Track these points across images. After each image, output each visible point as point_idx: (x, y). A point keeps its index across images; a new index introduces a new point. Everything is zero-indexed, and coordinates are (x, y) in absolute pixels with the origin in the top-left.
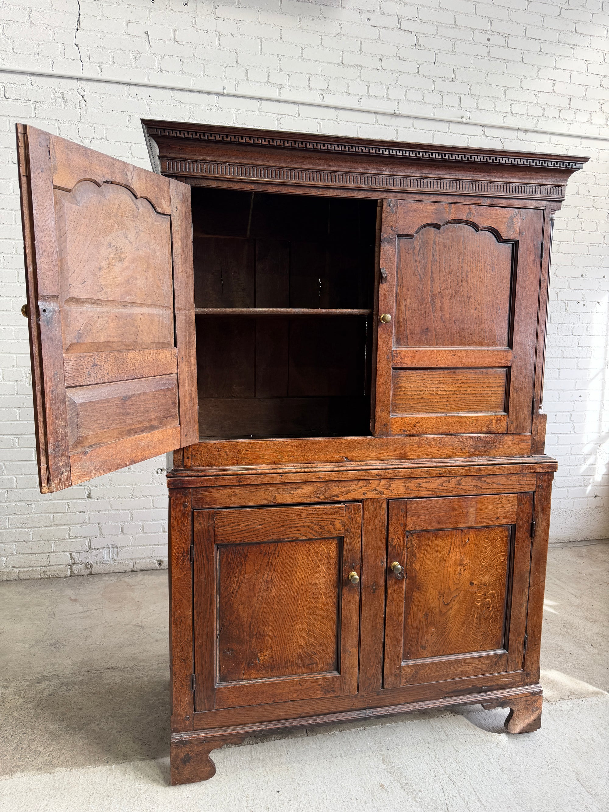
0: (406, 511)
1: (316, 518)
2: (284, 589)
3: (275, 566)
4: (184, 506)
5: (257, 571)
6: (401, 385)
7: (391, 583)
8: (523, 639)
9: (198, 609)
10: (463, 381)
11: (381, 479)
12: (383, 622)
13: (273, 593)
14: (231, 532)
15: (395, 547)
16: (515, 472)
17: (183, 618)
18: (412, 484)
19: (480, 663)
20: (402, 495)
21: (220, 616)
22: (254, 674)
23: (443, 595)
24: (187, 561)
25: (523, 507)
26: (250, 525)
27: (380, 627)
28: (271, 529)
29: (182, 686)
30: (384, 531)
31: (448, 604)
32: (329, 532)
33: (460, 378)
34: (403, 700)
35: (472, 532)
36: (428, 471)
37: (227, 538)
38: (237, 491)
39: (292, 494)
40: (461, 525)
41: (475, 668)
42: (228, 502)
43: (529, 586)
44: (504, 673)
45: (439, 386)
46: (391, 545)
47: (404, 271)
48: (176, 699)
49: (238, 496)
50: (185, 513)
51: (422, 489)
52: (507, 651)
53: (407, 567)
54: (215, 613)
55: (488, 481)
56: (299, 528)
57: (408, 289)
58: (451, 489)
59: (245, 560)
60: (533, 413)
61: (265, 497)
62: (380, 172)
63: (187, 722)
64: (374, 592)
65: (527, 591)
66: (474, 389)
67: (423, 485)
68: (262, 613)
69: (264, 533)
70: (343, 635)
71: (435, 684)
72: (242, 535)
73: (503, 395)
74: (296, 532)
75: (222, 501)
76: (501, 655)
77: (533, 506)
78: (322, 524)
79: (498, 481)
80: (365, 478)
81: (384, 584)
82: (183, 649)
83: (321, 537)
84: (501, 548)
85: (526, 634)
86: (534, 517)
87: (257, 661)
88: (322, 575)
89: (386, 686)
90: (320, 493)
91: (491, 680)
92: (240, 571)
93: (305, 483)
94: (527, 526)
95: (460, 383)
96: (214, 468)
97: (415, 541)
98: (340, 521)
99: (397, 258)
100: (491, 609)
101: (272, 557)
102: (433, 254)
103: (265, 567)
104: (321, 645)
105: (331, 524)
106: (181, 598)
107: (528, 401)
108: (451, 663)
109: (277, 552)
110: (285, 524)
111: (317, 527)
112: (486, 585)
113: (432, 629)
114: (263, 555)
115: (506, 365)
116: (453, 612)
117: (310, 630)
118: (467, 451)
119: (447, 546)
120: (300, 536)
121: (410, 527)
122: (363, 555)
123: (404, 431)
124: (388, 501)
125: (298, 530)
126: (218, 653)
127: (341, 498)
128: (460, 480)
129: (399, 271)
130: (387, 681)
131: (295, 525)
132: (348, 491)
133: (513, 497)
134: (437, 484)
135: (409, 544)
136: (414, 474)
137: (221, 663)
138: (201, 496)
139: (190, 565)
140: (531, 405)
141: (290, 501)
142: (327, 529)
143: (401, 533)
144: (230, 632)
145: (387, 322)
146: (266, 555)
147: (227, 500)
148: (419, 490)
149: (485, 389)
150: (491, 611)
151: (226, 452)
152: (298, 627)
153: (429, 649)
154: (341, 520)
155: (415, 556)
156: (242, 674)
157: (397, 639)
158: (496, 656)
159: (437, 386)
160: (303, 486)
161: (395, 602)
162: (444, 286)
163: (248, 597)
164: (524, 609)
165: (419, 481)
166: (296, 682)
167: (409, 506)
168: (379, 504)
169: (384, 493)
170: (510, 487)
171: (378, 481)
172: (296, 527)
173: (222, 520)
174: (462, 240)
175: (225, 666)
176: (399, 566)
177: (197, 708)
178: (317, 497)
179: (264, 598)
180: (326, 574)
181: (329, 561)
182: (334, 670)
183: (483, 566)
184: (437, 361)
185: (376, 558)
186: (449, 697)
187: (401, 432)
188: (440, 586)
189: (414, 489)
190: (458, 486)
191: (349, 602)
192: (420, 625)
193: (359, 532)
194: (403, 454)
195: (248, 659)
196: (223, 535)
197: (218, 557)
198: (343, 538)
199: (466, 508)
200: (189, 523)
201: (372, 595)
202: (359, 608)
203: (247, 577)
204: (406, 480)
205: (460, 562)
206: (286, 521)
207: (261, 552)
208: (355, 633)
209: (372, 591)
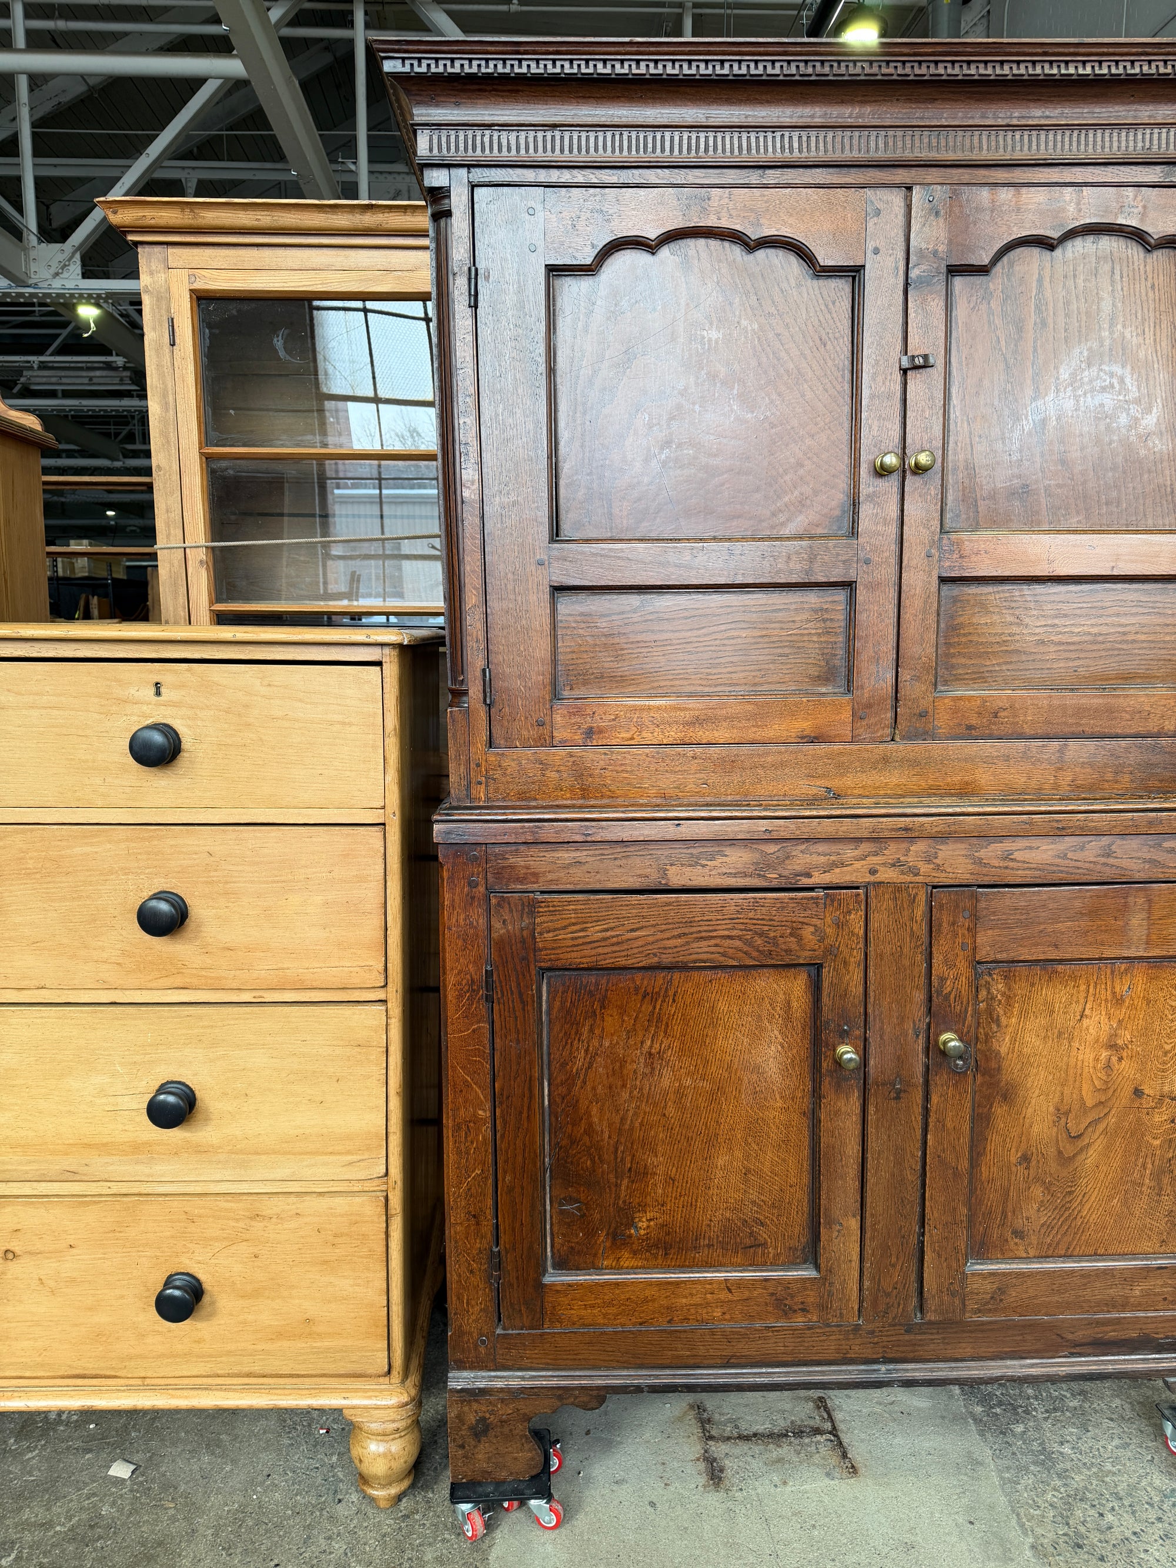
0: (975, 917)
1: (758, 919)
2: (688, 1074)
3: (667, 1023)
4: (470, 884)
5: (629, 1032)
6: (961, 620)
7: (938, 1080)
9: (504, 1106)
10: (1116, 610)
11: (913, 839)
12: (920, 1167)
13: (666, 1082)
14: (571, 943)
15: (947, 997)
17: (472, 1124)
18: (991, 852)
19: (1159, 1282)
20: (965, 877)
22: (625, 1257)
23: (1066, 1113)
24: (478, 1002)
26: (612, 929)
27: (912, 1177)
28: (657, 941)
30: (921, 959)
31: (1079, 1136)
32: (788, 951)
33: (1109, 604)
34: (969, 1351)
35: (1140, 969)
36: (1027, 823)
37: (561, 956)
38: (582, 855)
39: (703, 866)
40: (1111, 952)
41: (1147, 1293)
42: (563, 878)
45: (1056, 622)
46: (939, 991)
47: (965, 351)
48: (458, 1298)
49: (585, 868)
50: (473, 898)
51: (1011, 864)
53: (979, 1046)
56: (717, 941)
58: (1087, 865)
59: (603, 1007)
61: (641, 870)
63: (482, 1350)
64: (898, 1098)
66: (1145, 630)
67: (1017, 855)
68: (641, 1124)
69: (641, 949)
70: (824, 1186)
71: (1046, 1322)
72: (594, 952)
74: (712, 949)
75: (550, 877)
78: (772, 934)
80: (874, 835)
81: (921, 1081)
82: (473, 1188)
83: (770, 962)
87: (633, 1231)
88: (773, 1048)
89: (930, 1316)
90: (769, 866)
95: (1110, 616)
96: (533, 803)
97: (998, 987)
98: (812, 929)
99: (948, 321)
101: (659, 1002)
102: (1038, 309)
103: (646, 1023)
104: (773, 1206)
105: (791, 935)
106: (467, 1081)
108: (1089, 1277)
109: (671, 993)
110: (686, 931)
111: (759, 941)
112: (1173, 1099)
113: (1040, 1193)
114: (640, 997)
116: (1092, 1157)
117: (748, 1171)
118: (1127, 778)
119: (1077, 1002)
120: (722, 959)
121: (985, 952)
122: (870, 1009)
123: (970, 727)
124: (932, 891)
125: (716, 945)
126: (546, 1205)
127: (817, 879)
128: (1110, 845)
129: (954, 352)
130: (931, 1305)
131: (711, 934)
132: (834, 865)
134: (1050, 853)
135: (983, 994)
136: (995, 828)
137: (556, 1229)
138: (506, 863)
139: (484, 1012)
141: (699, 882)
142: (783, 946)
143: (962, 966)
144: (572, 1162)
145: (926, 471)
146: (648, 998)
147: (562, 875)
148: (1006, 868)
151: (558, 771)
152: (721, 1162)
153: (1034, 1239)
154: (815, 926)
155: (998, 1022)
156: (600, 1256)
157: (955, 1209)
159: (1050, 622)
160: (728, 851)
161: (949, 1125)
163: (610, 1087)
165: (1006, 845)
166: (719, 1282)
167: (982, 905)
168: (910, 896)
169: (922, 870)
171: (904, 845)
172: (712, 937)
173: (551, 918)
175: (565, 1236)
176: (959, 1044)
177: (505, 1321)
178: (760, 875)
179: (646, 1091)
180: (783, 1047)
181: (788, 1018)
182: (805, 1262)
183: (1166, 1053)
184: (1050, 562)
185: (902, 1019)
186: (1081, 1355)
187: (962, 730)
188: (1058, 1094)
189: (995, 863)
190: (1103, 860)
191: (837, 1113)
192: (1009, 1180)
193: (859, 956)
194: (967, 783)
195: (613, 1225)
196: (553, 949)
197: (544, 998)
198: (820, 966)
199: (1124, 910)
200: (481, 921)
201: (893, 1103)
202: (859, 1127)
203: (607, 1044)
204: (975, 841)
205: (1109, 1040)
206: (690, 923)
207: (637, 989)
208: (852, 1184)
209: (893, 1095)
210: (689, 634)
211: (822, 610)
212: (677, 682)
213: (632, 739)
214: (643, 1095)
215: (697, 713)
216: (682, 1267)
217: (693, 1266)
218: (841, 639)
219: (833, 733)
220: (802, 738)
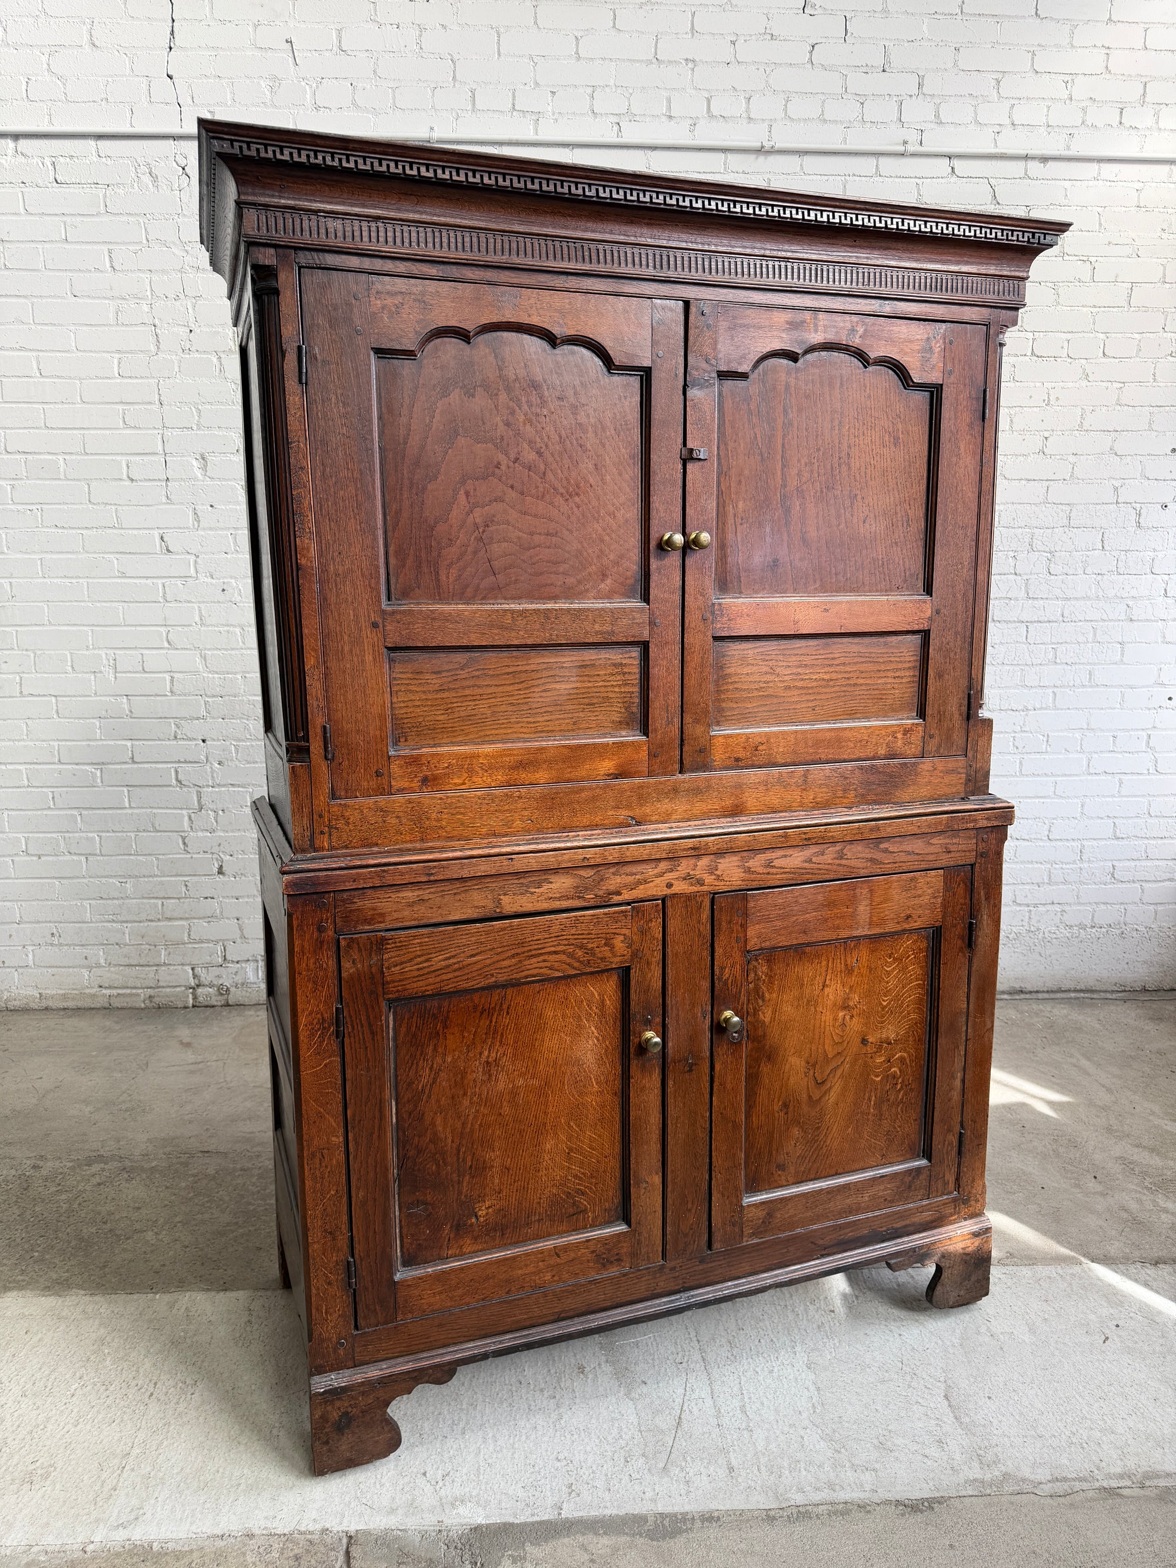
0: (746, 914)
1: (579, 935)
2: (520, 1075)
3: (502, 1034)
4: (321, 929)
5: (468, 1046)
6: (728, 671)
7: (721, 1051)
8: (957, 1136)
9: (356, 1130)
10: (842, 660)
11: (698, 856)
12: (708, 1125)
13: (501, 1086)
14: (416, 973)
15: (726, 983)
16: (940, 828)
17: (325, 1151)
18: (757, 862)
19: (882, 1187)
20: (738, 884)
21: (398, 1139)
22: (468, 1245)
23: (814, 1066)
24: (329, 1038)
25: (954, 895)
26: (453, 957)
27: (703, 1135)
28: (494, 963)
29: (329, 1283)
30: (706, 954)
31: (823, 1082)
32: (603, 959)
33: (837, 655)
34: (747, 1268)
35: (863, 945)
36: (786, 836)
37: (408, 986)
38: (425, 893)
39: (532, 893)
40: (844, 934)
41: (873, 1198)
42: (408, 916)
43: (967, 1040)
44: (925, 1202)
45: (800, 670)
46: (720, 979)
47: (731, 445)
48: (317, 1309)
49: (427, 904)
50: (322, 942)
51: (774, 870)
52: (930, 1161)
53: (750, 1019)
54: (389, 1135)
55: (891, 849)
56: (546, 957)
57: (740, 481)
58: (827, 867)
59: (445, 1027)
60: (968, 718)
61: (478, 901)
62: (684, 245)
63: (341, 1352)
64: (691, 1070)
65: (962, 1048)
66: (863, 675)
67: (776, 863)
68: (481, 1125)
69: (479, 972)
70: (635, 1154)
71: (804, 1234)
72: (438, 979)
73: (916, 685)
74: (541, 964)
75: (396, 915)
76: (918, 1170)
77: (971, 890)
78: (590, 946)
79: (909, 848)
80: (671, 855)
81: (708, 1054)
82: (329, 1210)
83: (589, 970)
84: (915, 970)
85: (962, 1127)
86: (973, 912)
87: (474, 1220)
88: (590, 1042)
89: (716, 1246)
90: (586, 889)
91: (901, 1216)
92: (435, 1049)
93: (556, 871)
94: (960, 929)
95: (838, 665)
96: (375, 849)
97: (763, 969)
98: (622, 938)
99: (719, 419)
100: (899, 1086)
101: (495, 1016)
102: (785, 412)
103: (484, 1036)
104: (592, 1176)
105: (606, 944)
106: (320, 1112)
107: (961, 695)
108: (830, 1191)
109: (505, 1007)
110: (519, 951)
111: (579, 953)
112: (889, 1043)
113: (796, 1132)
114: (478, 1014)
115: (921, 627)
116: (832, 1097)
117: (571, 1149)
118: (852, 794)
119: (820, 975)
120: (549, 972)
121: (753, 943)
122: (668, 1001)
123: (737, 760)
124: (714, 896)
125: (544, 961)
126: (397, 1213)
127: (627, 896)
128: (842, 850)
129: (722, 447)
130: (717, 1236)
131: (538, 952)
132: (639, 883)
133: (936, 878)
134: (803, 858)
135: (752, 975)
136: (762, 842)
137: (405, 1231)
138: (354, 907)
139: (335, 1047)
140: (966, 702)
141: (529, 907)
142: (599, 955)
143: (737, 956)
144: (419, 1170)
145: (702, 547)
146: (485, 1014)
147: (406, 913)
148: (768, 873)
149: (882, 674)
150: (900, 1090)
151: (398, 817)
152: (548, 1146)
153: (792, 1169)
154: (624, 935)
155: (763, 998)
156: (445, 1247)
157: (734, 1155)
158: (909, 1172)
159: (795, 671)
160: (553, 878)
161: (729, 1086)
162: (806, 475)
163: (453, 1098)
164: (958, 1083)
165: (769, 855)
166: (550, 1250)
167: (751, 904)
168: (697, 903)
169: (706, 881)
170: (931, 857)
171: (692, 861)
172: (541, 954)
173: (398, 952)
174: (838, 385)
175: (412, 1235)
176: (736, 1019)
177: (361, 1322)
178: (579, 897)
179: (484, 1097)
180: (598, 1040)
181: (602, 1014)
182: (617, 1220)
183: (883, 1008)
184: (796, 623)
185: (693, 1005)
186: (829, 1255)
187: (731, 762)
188: (808, 1050)
189: (760, 870)
190: (838, 862)
191: (643, 1089)
192: (773, 1125)
193: (658, 956)
194: (737, 806)
195: (457, 1218)
196: (400, 981)
197: (391, 1026)
198: (628, 969)
199: (853, 901)
200: (330, 963)
201: (687, 1076)
202: (660, 1098)
203: (449, 1060)
204: (745, 854)
205: (844, 1003)
206: (522, 944)
207: (475, 1007)
208: (655, 1147)
209: (688, 1069)
210: (511, 688)
211: (621, 664)
212: (502, 731)
213: (464, 784)
214: (481, 1099)
215: (520, 758)
216: (516, 1243)
217: (526, 1241)
218: (636, 689)
219: (633, 770)
220: (608, 775)
